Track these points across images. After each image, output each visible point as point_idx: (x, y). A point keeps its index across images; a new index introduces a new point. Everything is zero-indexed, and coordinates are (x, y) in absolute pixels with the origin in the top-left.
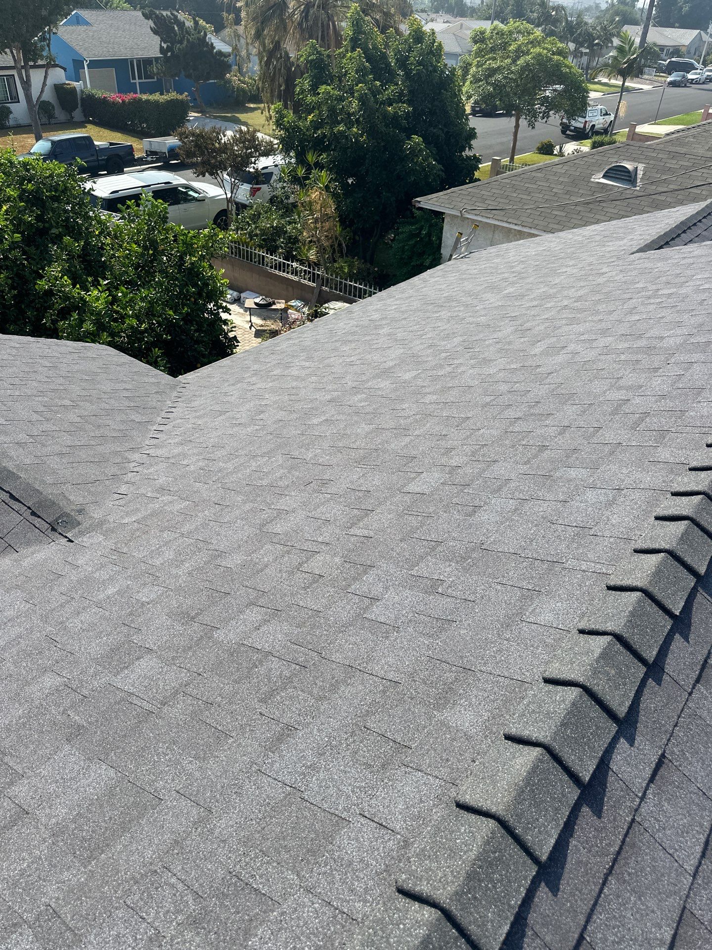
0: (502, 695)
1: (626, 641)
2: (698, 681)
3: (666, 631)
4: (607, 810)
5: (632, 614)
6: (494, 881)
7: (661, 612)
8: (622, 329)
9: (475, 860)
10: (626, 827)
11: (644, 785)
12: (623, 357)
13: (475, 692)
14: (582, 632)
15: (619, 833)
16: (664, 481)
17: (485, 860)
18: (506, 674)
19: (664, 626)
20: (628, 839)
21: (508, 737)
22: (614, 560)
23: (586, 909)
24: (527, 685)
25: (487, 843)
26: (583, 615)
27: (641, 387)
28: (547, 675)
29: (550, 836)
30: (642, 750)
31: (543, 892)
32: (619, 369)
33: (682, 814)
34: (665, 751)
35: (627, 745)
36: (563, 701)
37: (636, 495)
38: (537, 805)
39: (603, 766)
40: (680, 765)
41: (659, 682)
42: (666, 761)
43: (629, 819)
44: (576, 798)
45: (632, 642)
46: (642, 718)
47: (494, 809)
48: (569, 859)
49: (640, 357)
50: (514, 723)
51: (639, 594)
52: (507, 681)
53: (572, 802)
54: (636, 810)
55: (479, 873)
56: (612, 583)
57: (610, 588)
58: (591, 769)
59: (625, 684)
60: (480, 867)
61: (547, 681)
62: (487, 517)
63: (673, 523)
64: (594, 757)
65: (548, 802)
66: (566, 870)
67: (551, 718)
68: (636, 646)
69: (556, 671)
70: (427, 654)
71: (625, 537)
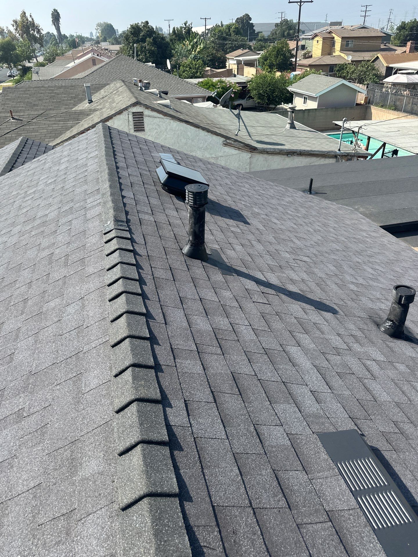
0: (102, 438)
1: (138, 364)
2: (175, 359)
3: (150, 347)
4: (183, 444)
5: (132, 350)
6: (166, 524)
7: (142, 341)
8: (22, 219)
9: (152, 525)
10: (194, 444)
11: (188, 420)
12: (33, 233)
13: (87, 449)
14: (116, 376)
15: (194, 449)
16: (100, 282)
17: (156, 520)
18: (96, 426)
19: (148, 345)
20: (198, 448)
21: (121, 454)
22: (105, 332)
23: (206, 493)
24: (110, 422)
25: (151, 510)
26: (111, 368)
27: (54, 244)
28: (116, 409)
29: (172, 479)
30: (176, 406)
31: (187, 505)
32: (36, 240)
33: (207, 418)
34: (184, 398)
35: (170, 409)
36: (133, 414)
37: (92, 296)
38: (158, 471)
39: (169, 427)
40: (193, 399)
41: (162, 371)
42: (187, 402)
43: (193, 440)
44: (169, 452)
45: (141, 363)
46: (167, 392)
47: (142, 493)
48: (185, 480)
49: (42, 229)
50: (118, 445)
51: (128, 339)
52: (99, 429)
53: (169, 455)
54: (192, 433)
55: (158, 528)
56: (113, 343)
57: (113, 346)
58: (166, 433)
59: (151, 384)
60: (157, 525)
61: (118, 412)
62: (22, 356)
63: (118, 298)
64: (163, 427)
65: (161, 465)
66: (188, 486)
67: (133, 427)
68: (144, 363)
69: (119, 403)
70: (45, 454)
71: (102, 318)
